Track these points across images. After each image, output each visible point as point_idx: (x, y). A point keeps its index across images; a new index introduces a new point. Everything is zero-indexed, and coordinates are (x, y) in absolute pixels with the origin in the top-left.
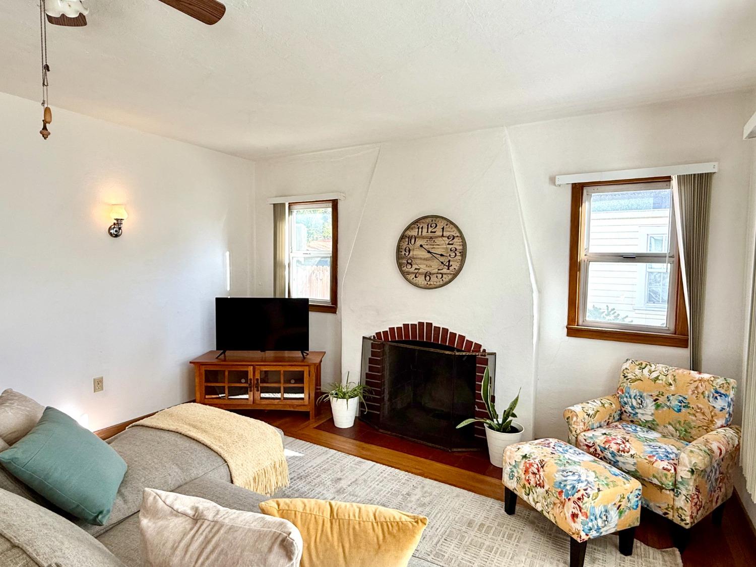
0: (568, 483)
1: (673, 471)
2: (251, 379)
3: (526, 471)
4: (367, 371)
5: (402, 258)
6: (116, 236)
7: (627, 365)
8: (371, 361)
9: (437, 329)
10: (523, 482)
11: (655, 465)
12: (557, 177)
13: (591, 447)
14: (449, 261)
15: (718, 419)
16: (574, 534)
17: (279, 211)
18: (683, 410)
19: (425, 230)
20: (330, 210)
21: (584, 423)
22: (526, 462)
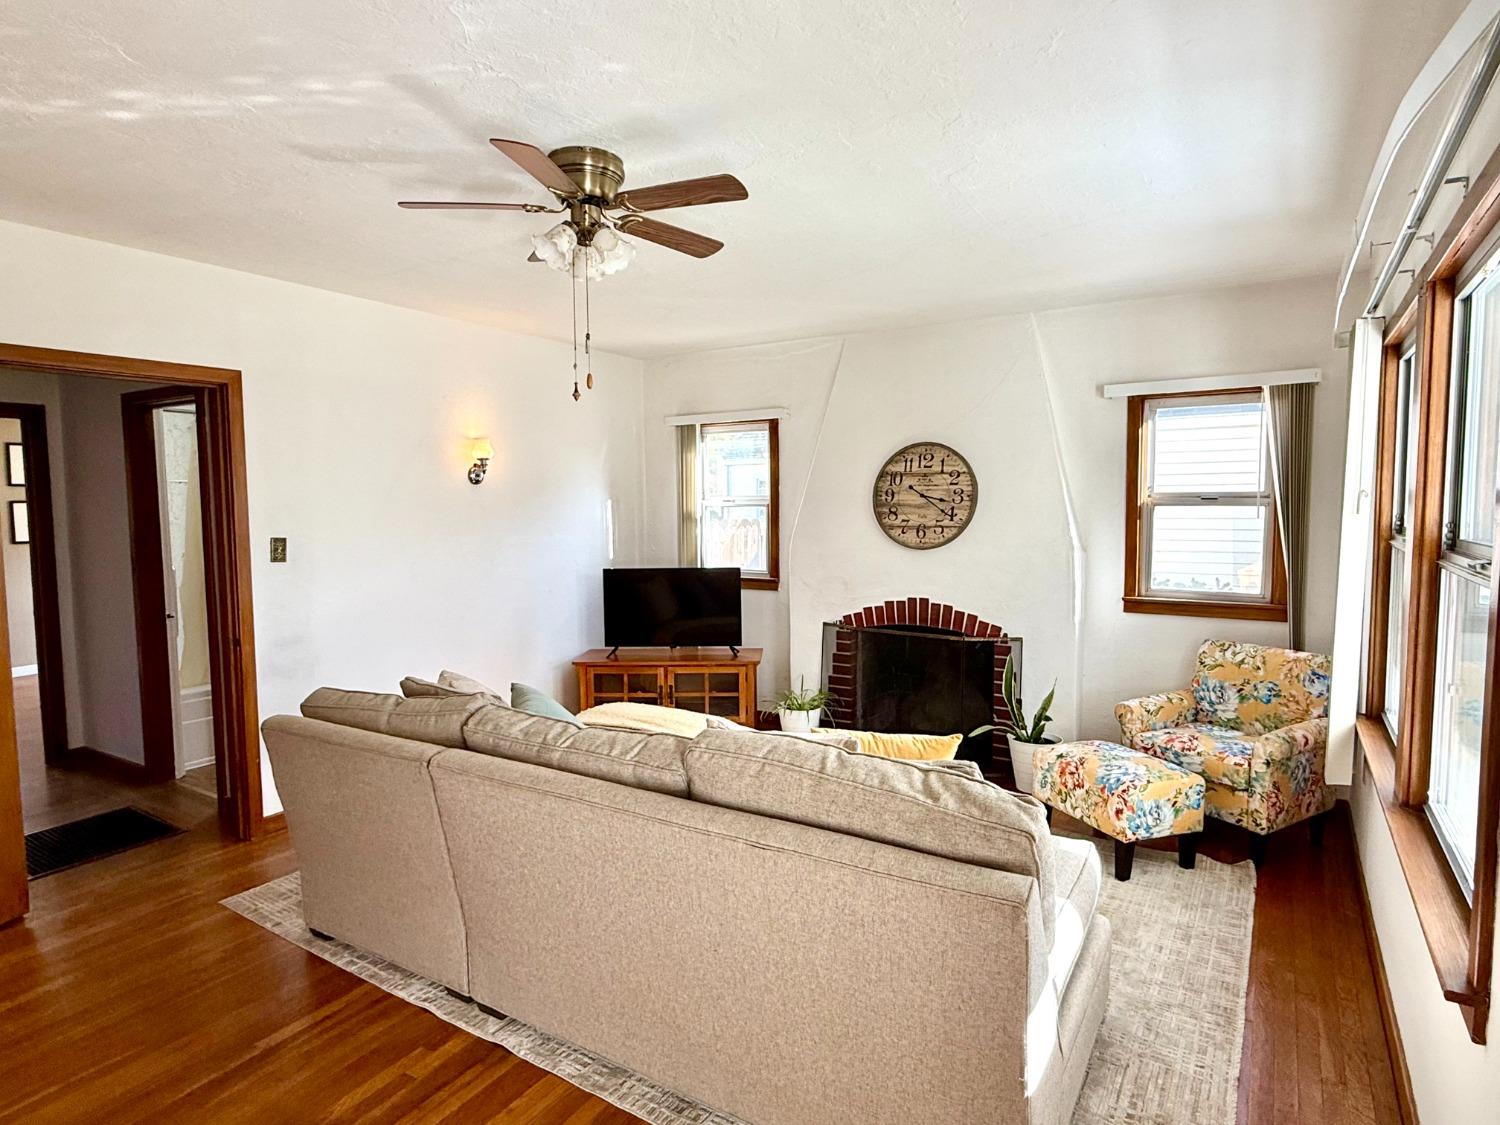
0: (1112, 776)
1: (1246, 766)
2: (661, 687)
3: (1062, 773)
4: (831, 674)
5: (883, 505)
6: (477, 482)
7: (1205, 648)
8: (836, 658)
9: (936, 607)
10: (1059, 786)
11: (1225, 761)
12: (1106, 387)
13: (1149, 749)
14: (953, 509)
15: (1314, 708)
16: (1118, 834)
17: (686, 436)
18: (1274, 700)
19: (915, 464)
20: (766, 433)
21: (1142, 722)
22: (1062, 762)
